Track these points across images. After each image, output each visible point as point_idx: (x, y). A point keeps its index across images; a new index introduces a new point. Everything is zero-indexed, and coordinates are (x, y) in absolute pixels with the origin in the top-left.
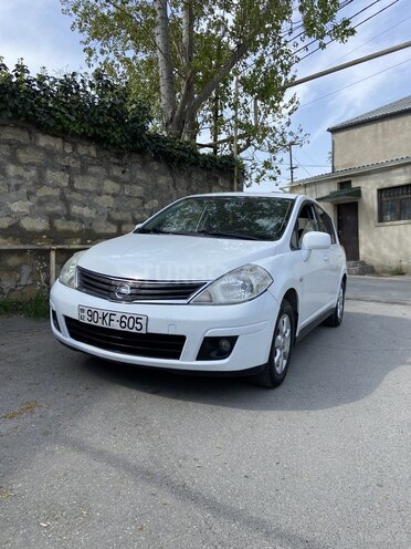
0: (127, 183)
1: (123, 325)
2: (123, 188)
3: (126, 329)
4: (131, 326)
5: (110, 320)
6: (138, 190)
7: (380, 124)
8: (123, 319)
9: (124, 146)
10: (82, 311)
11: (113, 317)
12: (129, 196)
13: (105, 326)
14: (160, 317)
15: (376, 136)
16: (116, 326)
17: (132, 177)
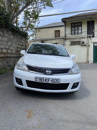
0: (3, 37)
1: (53, 82)
2: (2, 38)
3: (54, 83)
4: (55, 82)
5: (48, 81)
6: (6, 39)
7: (46, 29)
8: (53, 80)
9: (4, 25)
10: (37, 78)
11: (49, 80)
12: (4, 41)
13: (46, 82)
14: (63, 78)
15: (45, 32)
16: (50, 82)
17: (4, 35)
